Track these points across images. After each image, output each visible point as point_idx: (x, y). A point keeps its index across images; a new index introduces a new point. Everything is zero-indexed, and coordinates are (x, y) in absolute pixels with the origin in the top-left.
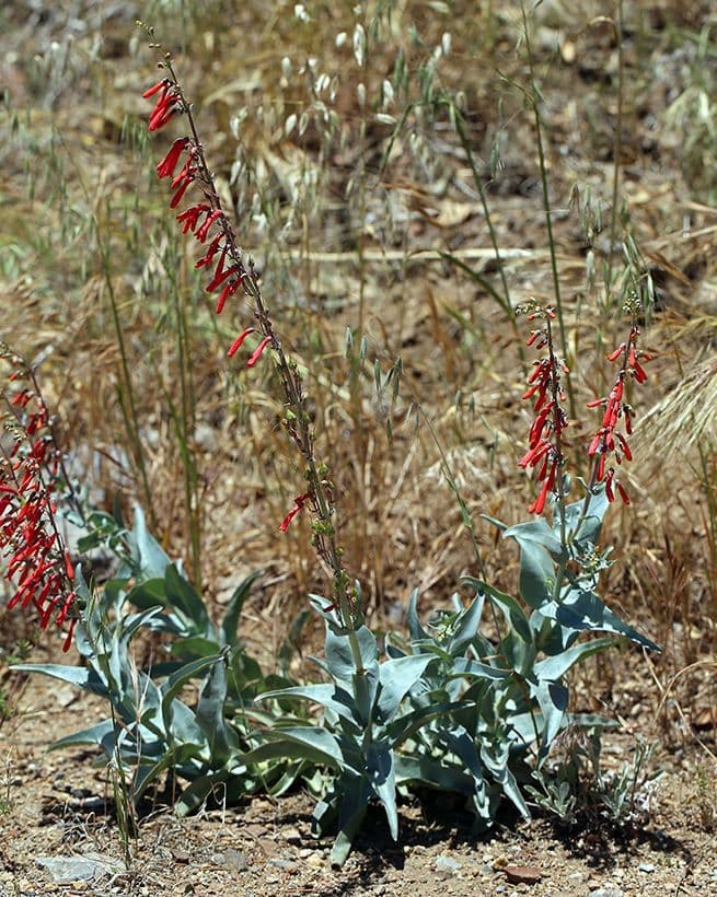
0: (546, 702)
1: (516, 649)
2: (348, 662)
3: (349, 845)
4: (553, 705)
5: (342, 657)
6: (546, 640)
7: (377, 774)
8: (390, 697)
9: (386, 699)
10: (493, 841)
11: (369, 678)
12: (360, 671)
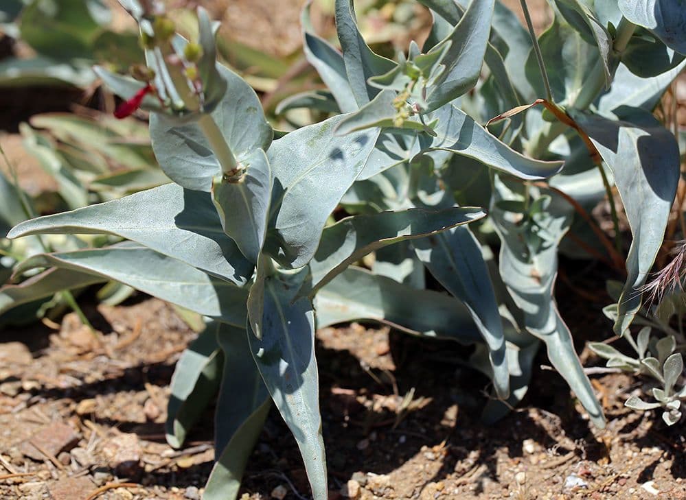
0: (633, 185)
1: (568, 50)
2: (203, 152)
3: (235, 486)
4: (648, 187)
5: (190, 144)
6: (632, 42)
7: (284, 365)
8: (301, 216)
9: (292, 218)
10: (529, 446)
11: (252, 187)
12: (231, 175)
